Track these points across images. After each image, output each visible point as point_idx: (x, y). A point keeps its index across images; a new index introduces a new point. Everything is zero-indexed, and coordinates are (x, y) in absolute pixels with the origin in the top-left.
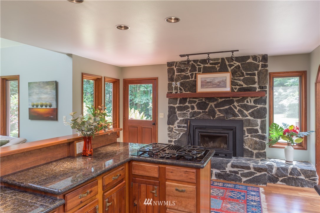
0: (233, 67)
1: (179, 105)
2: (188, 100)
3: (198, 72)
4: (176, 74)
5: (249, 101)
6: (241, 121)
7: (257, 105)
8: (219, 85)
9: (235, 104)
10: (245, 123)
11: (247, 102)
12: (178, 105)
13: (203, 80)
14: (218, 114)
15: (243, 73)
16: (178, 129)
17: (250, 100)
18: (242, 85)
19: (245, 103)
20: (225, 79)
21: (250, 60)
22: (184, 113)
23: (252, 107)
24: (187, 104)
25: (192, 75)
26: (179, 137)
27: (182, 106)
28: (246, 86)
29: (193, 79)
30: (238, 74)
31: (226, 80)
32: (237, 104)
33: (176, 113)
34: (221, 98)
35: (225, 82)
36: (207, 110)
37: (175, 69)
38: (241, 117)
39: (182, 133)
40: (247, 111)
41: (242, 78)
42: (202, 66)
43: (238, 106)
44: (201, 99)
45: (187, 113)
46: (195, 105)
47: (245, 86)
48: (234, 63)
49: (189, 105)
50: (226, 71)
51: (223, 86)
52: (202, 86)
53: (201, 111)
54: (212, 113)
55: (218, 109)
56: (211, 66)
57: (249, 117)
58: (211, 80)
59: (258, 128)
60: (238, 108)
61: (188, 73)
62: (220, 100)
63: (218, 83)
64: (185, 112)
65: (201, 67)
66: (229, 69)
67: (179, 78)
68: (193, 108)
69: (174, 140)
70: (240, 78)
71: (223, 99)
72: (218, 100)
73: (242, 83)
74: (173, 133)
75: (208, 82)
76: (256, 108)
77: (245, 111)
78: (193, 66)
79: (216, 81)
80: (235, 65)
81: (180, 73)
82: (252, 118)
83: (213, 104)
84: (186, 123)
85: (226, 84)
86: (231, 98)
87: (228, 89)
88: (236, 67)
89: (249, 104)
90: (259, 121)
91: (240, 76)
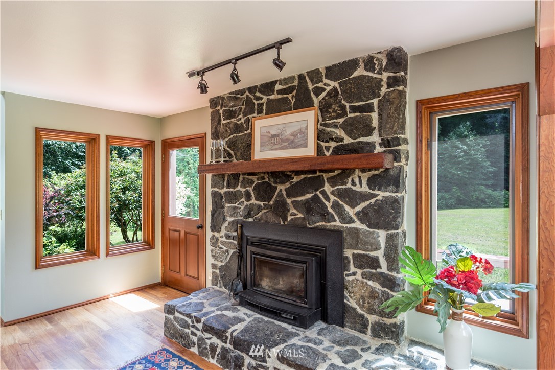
0: (323, 94)
1: (228, 190)
2: (241, 179)
3: (258, 114)
4: (223, 122)
5: (357, 180)
6: (338, 233)
7: (376, 192)
8: (292, 142)
9: (327, 188)
10: (348, 240)
11: (354, 184)
12: (225, 190)
13: (264, 130)
14: (295, 214)
15: (343, 108)
16: (225, 242)
17: (360, 177)
18: (342, 140)
19: (349, 185)
20: (304, 126)
21: (360, 72)
22: (235, 208)
23: (365, 197)
24: (239, 188)
25: (247, 122)
26: (228, 260)
27: (232, 192)
28: (351, 141)
29: (249, 131)
30: (334, 111)
31: (306, 128)
32: (332, 189)
33: (223, 207)
34: (298, 173)
35: (303, 132)
36: (271, 203)
37: (221, 112)
38: (338, 223)
39: (232, 251)
40: (353, 207)
41: (341, 120)
42: (265, 98)
43: (332, 193)
44: (263, 175)
45: (240, 208)
46: (250, 189)
47: (348, 140)
48: (325, 84)
49: (243, 190)
50: (308, 104)
51: (300, 143)
52: (262, 146)
53: (262, 204)
54: (280, 209)
55: (293, 199)
56: (280, 96)
57: (358, 225)
58: (279, 131)
59: (380, 254)
60: (332, 198)
61: (241, 119)
62: (296, 179)
63: (292, 138)
64: (236, 205)
65: (262, 102)
66: (316, 101)
67: (227, 130)
68: (248, 197)
69: (220, 264)
70: (338, 120)
71: (303, 177)
72: (293, 178)
73: (340, 133)
74: (217, 248)
75: (273, 136)
76: (373, 201)
77: (347, 208)
78: (249, 102)
79: (289, 132)
80: (328, 89)
81: (229, 121)
82: (363, 227)
83: (282, 188)
84: (236, 231)
85: (307, 139)
86: (318, 174)
87: (310, 151)
88: (329, 94)
89: (357, 188)
90: (382, 235)
91: (338, 117)
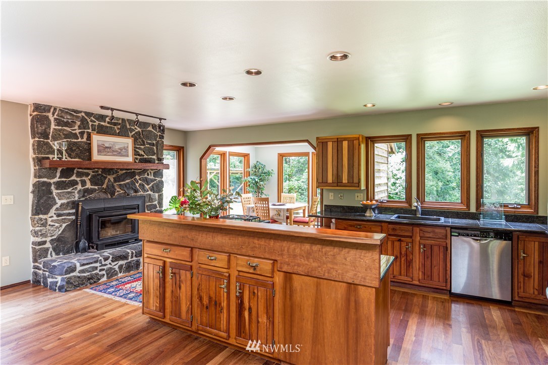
0: (134, 132)
1: (60, 179)
2: (75, 172)
3: (92, 131)
4: (53, 126)
5: (149, 174)
6: (143, 197)
7: (156, 178)
8: (120, 153)
9: (137, 177)
10: (147, 199)
11: (148, 175)
12: (56, 179)
13: (100, 143)
14: (119, 191)
15: (144, 142)
16: (58, 219)
17: (150, 172)
18: (144, 156)
19: (146, 176)
20: (126, 146)
21: (150, 128)
22: (69, 193)
23: (152, 181)
24: (74, 177)
25: (82, 134)
26: (60, 232)
27: (66, 181)
28: (147, 157)
29: (84, 140)
30: (139, 142)
31: (128, 147)
32: (139, 178)
33: (51, 193)
34: (121, 170)
35: (126, 149)
36: (104, 186)
37: (52, 119)
38: (142, 193)
39: (64, 225)
40: (148, 185)
41: (142, 147)
42: (97, 123)
43: (140, 179)
44: (96, 170)
45: (74, 192)
46: (87, 179)
47: (146, 156)
48: (135, 128)
49: (78, 179)
50: (127, 136)
51: (124, 154)
52: (99, 152)
53: (96, 187)
54: (111, 191)
55: (117, 183)
56: (108, 125)
57: (150, 192)
58: (110, 145)
59: (156, 203)
60: (140, 182)
61: (75, 130)
62: (121, 172)
63: (120, 151)
64: (69, 190)
65: (94, 124)
66: (130, 135)
67: (60, 135)
68: (84, 183)
69: (48, 239)
70: (141, 147)
71: (124, 171)
72: (119, 172)
73: (143, 153)
74: (48, 227)
75: (107, 147)
76: (155, 182)
77: (146, 185)
78: (84, 121)
79: (117, 147)
80: (136, 131)
81: (60, 128)
82: (151, 193)
83: (111, 178)
84: (73, 208)
85: (128, 153)
86: (133, 170)
87: (130, 159)
88: (136, 133)
89: (149, 177)
90: (157, 195)
91: (141, 145)
